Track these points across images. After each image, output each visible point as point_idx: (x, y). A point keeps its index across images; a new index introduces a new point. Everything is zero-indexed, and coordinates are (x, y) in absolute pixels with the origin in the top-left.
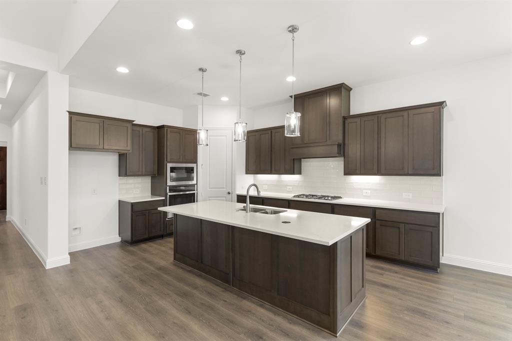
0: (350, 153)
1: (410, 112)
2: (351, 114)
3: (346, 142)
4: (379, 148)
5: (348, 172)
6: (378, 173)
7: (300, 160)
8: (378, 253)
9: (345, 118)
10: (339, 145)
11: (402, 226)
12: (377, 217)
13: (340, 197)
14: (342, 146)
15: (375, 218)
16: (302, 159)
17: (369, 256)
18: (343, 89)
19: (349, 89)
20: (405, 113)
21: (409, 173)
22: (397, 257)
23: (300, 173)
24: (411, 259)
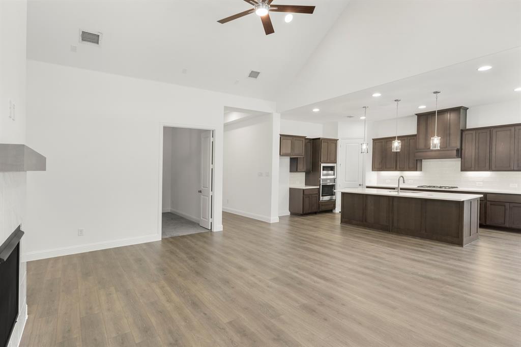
0: (466, 155)
1: (517, 128)
2: (467, 128)
3: (463, 148)
4: (490, 152)
5: (464, 169)
6: (490, 169)
7: (421, 161)
8: (488, 223)
9: (462, 131)
10: (457, 150)
11: (507, 205)
12: (488, 199)
13: (457, 187)
14: (460, 151)
15: (486, 200)
16: (423, 160)
17: (482, 226)
18: (461, 110)
19: (466, 109)
20: (513, 129)
21: (515, 169)
22: (503, 226)
23: (421, 170)
24: (514, 226)
